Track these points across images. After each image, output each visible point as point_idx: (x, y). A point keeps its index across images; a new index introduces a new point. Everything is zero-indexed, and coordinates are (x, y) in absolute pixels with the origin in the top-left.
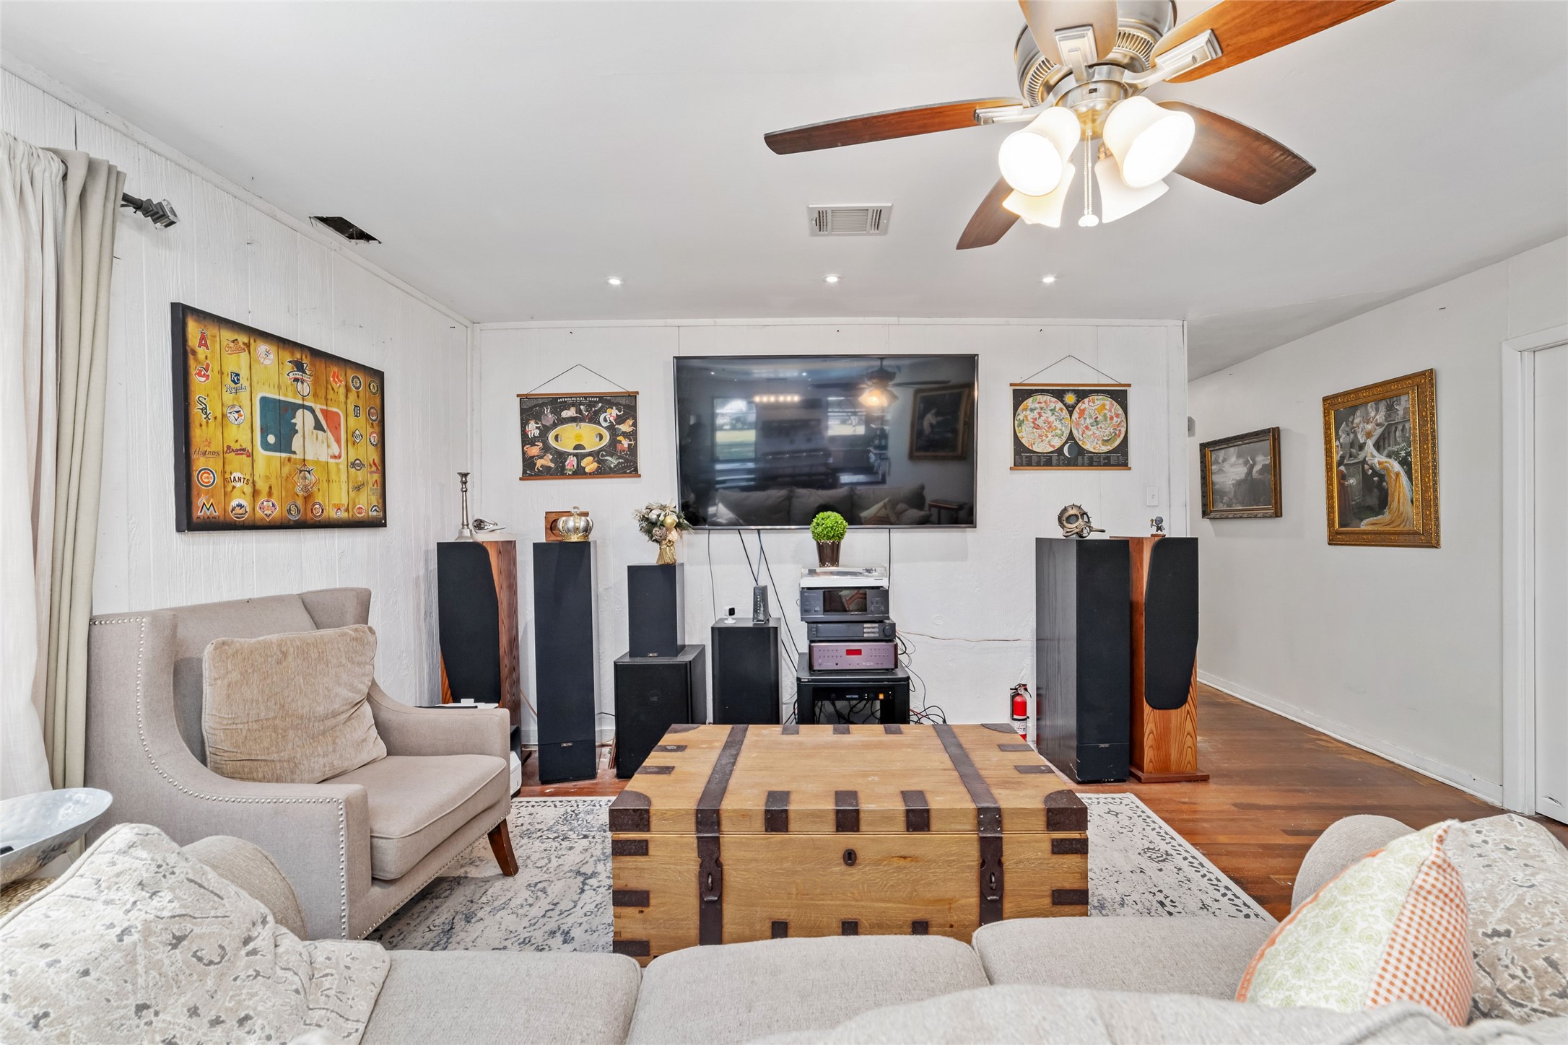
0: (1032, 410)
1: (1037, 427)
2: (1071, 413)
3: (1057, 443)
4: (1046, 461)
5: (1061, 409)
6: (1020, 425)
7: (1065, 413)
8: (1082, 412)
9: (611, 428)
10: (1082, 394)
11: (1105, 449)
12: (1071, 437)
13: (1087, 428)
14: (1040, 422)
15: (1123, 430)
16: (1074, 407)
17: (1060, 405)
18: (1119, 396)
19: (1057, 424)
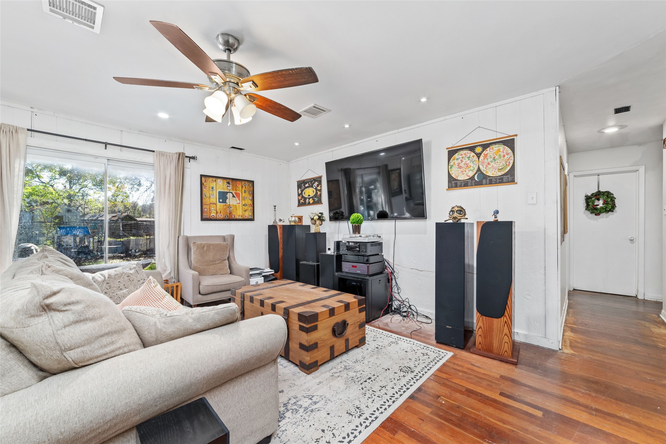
0: (457, 159)
1: (460, 167)
2: (479, 157)
3: (471, 174)
4: (465, 184)
5: (473, 156)
6: (451, 168)
7: (476, 158)
8: (486, 156)
9: (316, 189)
10: (485, 146)
11: (500, 174)
12: (479, 169)
13: (489, 164)
14: (462, 165)
15: (512, 162)
16: (480, 154)
17: (473, 154)
18: (510, 143)
19: (471, 164)
